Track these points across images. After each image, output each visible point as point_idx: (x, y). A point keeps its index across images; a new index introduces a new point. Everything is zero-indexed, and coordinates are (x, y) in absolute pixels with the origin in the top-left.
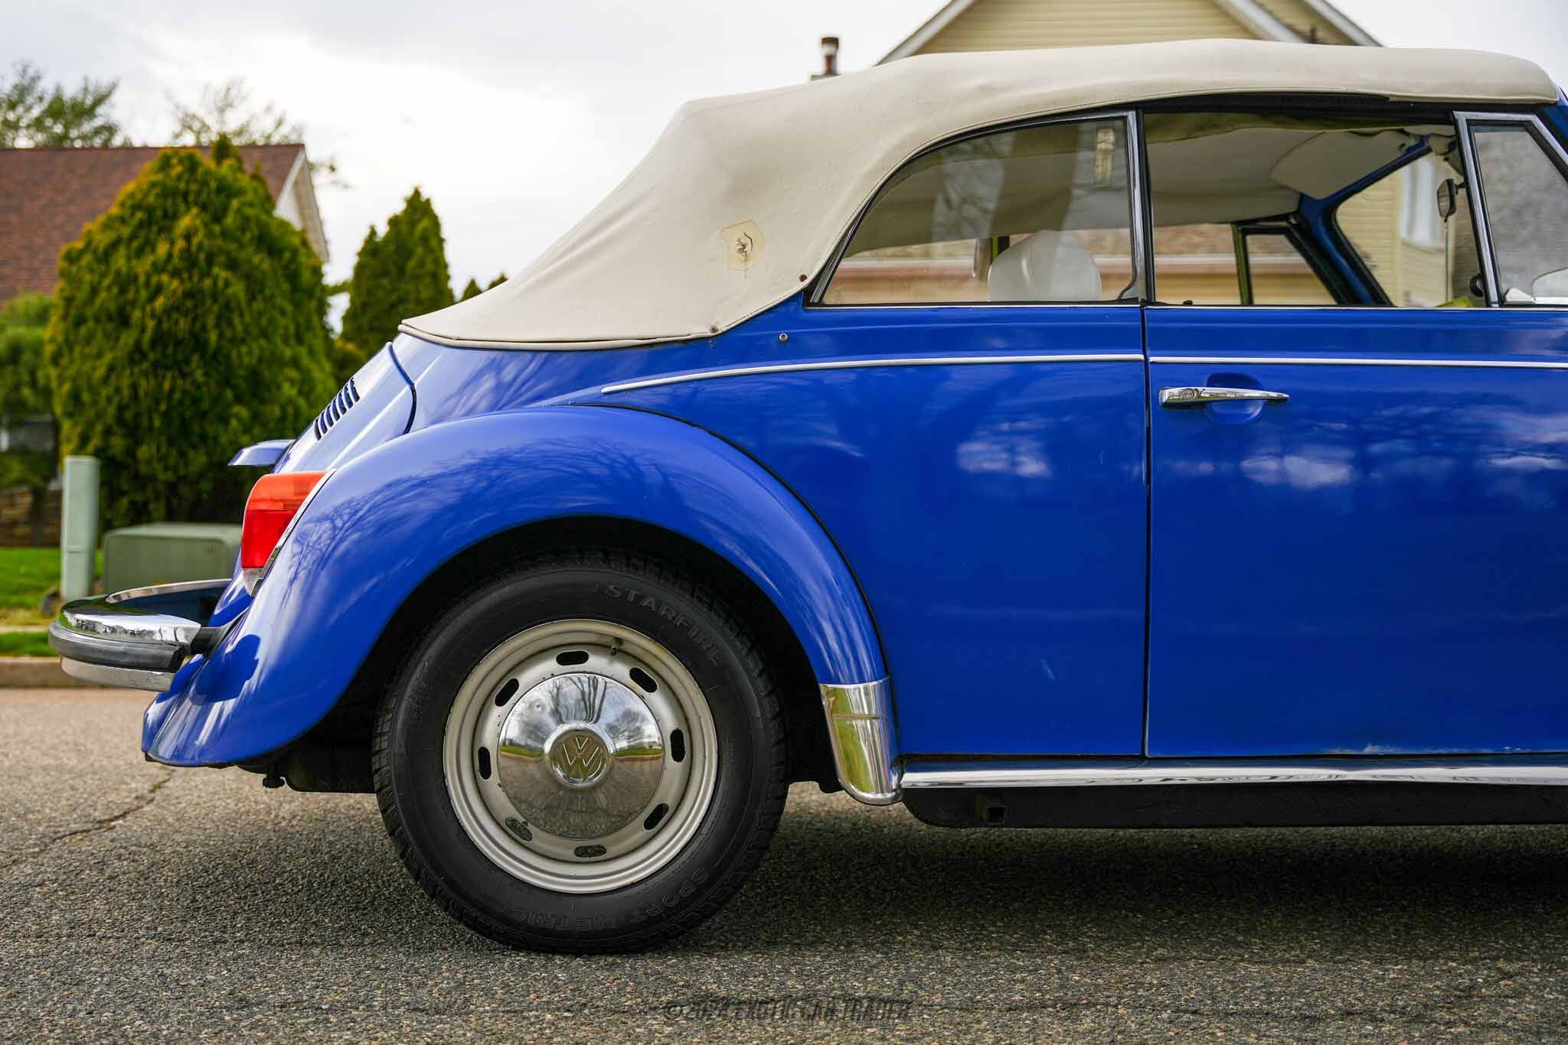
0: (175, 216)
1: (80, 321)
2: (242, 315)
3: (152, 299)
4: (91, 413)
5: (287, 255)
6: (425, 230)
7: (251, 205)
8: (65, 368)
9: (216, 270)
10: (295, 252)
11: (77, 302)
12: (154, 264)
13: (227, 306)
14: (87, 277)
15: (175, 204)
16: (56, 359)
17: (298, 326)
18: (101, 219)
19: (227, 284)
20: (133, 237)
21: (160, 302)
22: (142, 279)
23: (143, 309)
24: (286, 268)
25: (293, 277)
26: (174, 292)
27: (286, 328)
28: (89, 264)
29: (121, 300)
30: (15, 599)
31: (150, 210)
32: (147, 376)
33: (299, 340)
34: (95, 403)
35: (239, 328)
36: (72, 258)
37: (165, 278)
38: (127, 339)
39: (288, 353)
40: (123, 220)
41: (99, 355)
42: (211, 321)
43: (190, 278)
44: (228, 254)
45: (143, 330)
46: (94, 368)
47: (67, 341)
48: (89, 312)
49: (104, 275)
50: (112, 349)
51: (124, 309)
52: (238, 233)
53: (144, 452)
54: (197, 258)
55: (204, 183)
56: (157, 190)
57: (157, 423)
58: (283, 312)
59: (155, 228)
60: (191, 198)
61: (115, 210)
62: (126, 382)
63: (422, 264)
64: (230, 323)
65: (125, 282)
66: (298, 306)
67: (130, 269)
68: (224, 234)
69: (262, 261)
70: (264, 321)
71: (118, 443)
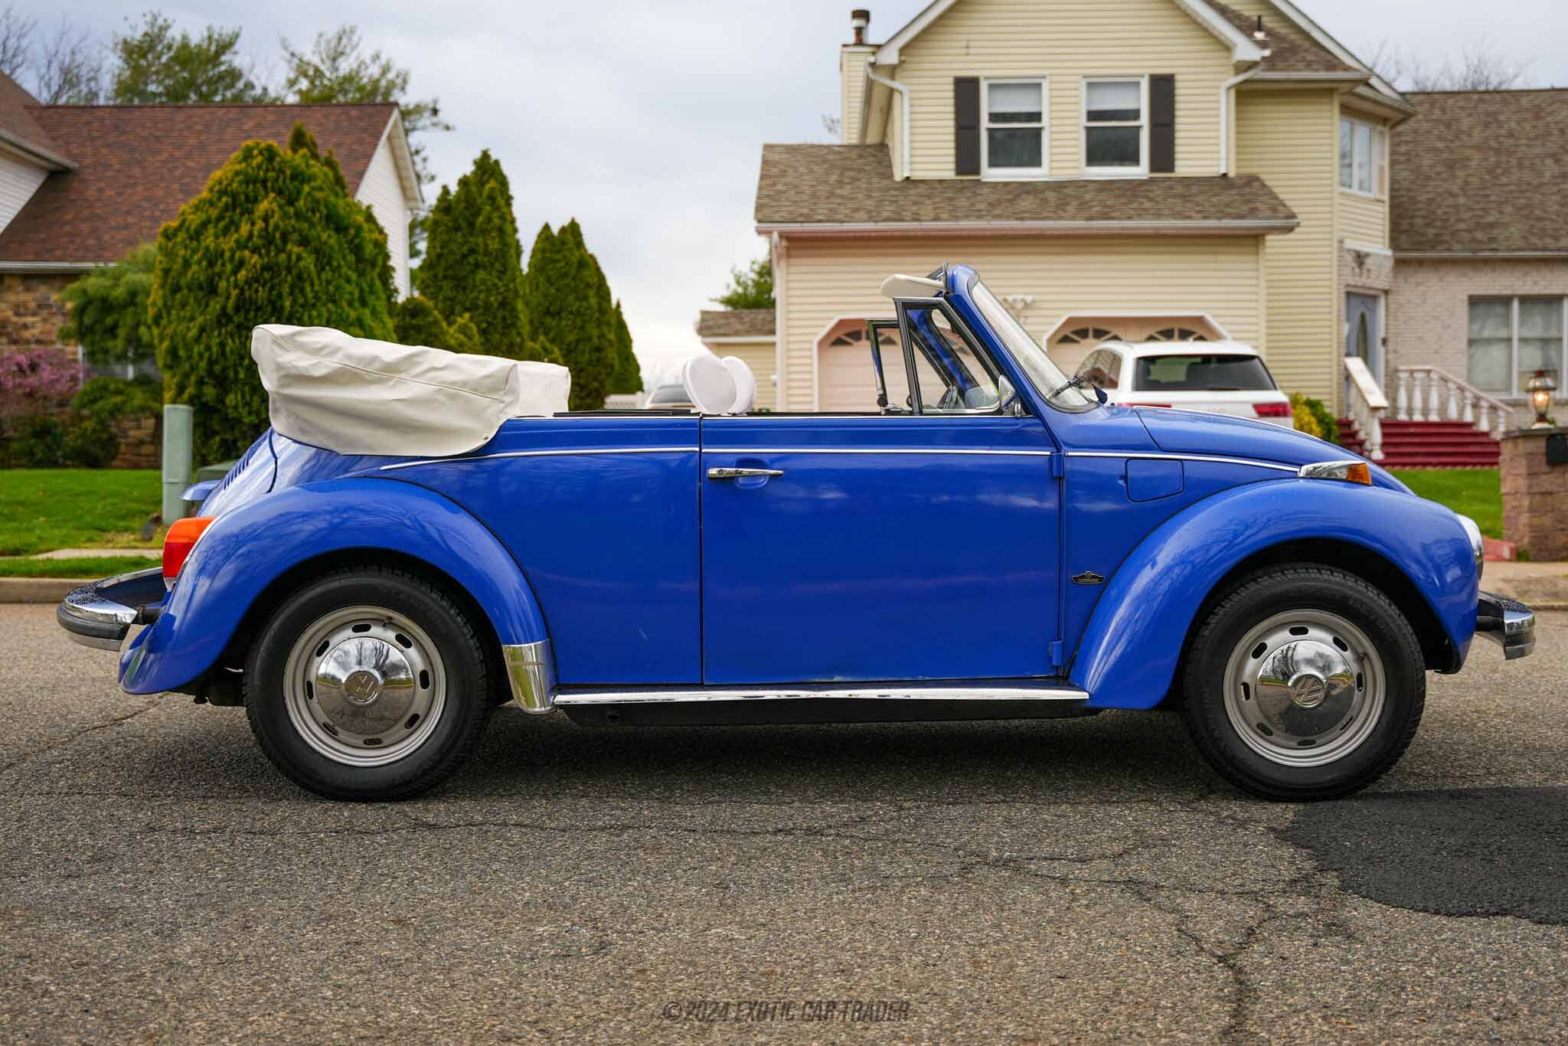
0: (255, 200)
1: (176, 289)
2: (312, 285)
3: (235, 272)
4: (187, 366)
5: (352, 232)
6: (492, 189)
7: (321, 189)
8: (164, 329)
9: (289, 247)
10: (359, 228)
11: (173, 273)
12: (237, 241)
13: (300, 277)
14: (182, 252)
15: (255, 190)
16: (157, 319)
17: (362, 291)
18: (194, 201)
19: (299, 258)
20: (220, 218)
21: (242, 274)
22: (227, 255)
23: (228, 281)
24: (352, 241)
25: (357, 249)
26: (254, 266)
27: (351, 294)
28: (183, 241)
29: (210, 271)
30: (122, 524)
31: (234, 196)
32: (232, 336)
33: (364, 303)
34: (190, 358)
35: (310, 295)
36: (168, 235)
37: (247, 253)
38: (215, 305)
39: (353, 314)
40: (212, 204)
41: (192, 319)
42: (286, 290)
43: (268, 254)
44: (300, 232)
45: (228, 298)
46: (188, 329)
47: (165, 304)
48: (183, 282)
49: (195, 251)
50: (202, 313)
51: (212, 280)
52: (310, 214)
53: (231, 399)
54: (274, 237)
55: (281, 171)
56: (241, 177)
57: (242, 376)
58: (348, 281)
59: (238, 211)
60: (269, 184)
61: (205, 194)
62: (215, 341)
63: (490, 220)
64: (302, 291)
65: (213, 259)
66: (361, 274)
67: (217, 245)
68: (298, 215)
69: (330, 236)
70: (331, 288)
71: (210, 392)
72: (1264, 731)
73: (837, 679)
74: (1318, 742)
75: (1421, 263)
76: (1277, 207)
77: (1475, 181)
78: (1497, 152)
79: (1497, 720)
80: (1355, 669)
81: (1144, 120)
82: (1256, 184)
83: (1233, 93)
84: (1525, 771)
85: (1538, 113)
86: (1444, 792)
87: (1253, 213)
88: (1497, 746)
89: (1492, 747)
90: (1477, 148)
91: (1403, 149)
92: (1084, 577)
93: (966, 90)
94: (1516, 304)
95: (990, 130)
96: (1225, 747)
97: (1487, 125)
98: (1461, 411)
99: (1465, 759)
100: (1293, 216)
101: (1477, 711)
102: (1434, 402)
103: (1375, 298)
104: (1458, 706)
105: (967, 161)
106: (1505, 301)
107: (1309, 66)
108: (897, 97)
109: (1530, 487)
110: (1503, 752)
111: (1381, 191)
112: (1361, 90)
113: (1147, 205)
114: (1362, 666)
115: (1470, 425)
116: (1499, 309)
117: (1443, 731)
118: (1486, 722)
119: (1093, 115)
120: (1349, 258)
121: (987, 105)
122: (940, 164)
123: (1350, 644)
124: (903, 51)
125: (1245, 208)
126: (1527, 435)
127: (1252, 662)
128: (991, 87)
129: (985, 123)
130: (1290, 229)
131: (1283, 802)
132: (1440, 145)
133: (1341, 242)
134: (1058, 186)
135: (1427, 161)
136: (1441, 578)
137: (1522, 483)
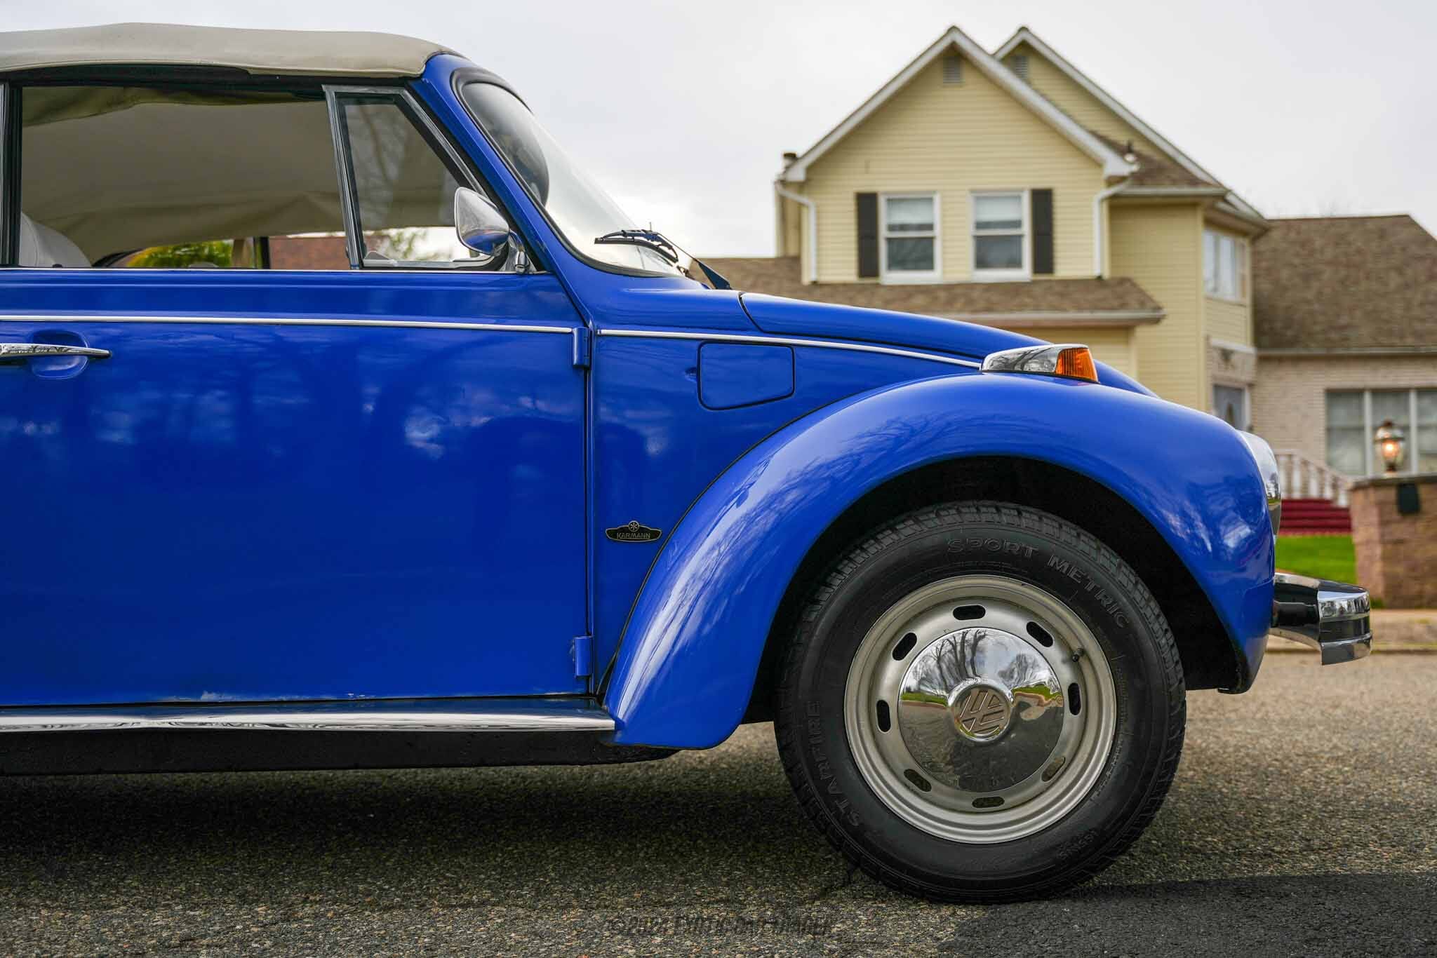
72: (916, 781)
73: (206, 697)
74: (1008, 801)
75: (1280, 360)
76: (1144, 300)
77: (1327, 291)
78: (1348, 266)
79: (1330, 766)
80: (1067, 676)
81: (1026, 230)
82: (1128, 285)
83: (1105, 206)
84: (1366, 845)
85: (1382, 234)
86: (1227, 883)
87: (1123, 306)
88: (1326, 804)
89: (1318, 805)
90: (1329, 263)
91: (1264, 264)
92: (624, 530)
93: (867, 205)
94: (1367, 399)
95: (889, 240)
96: (848, 809)
97: (1337, 244)
98: (1322, 489)
99: (1274, 825)
100: (1158, 308)
101: (1305, 754)
102: (1297, 482)
103: (1240, 391)
104: (1281, 748)
105: (868, 266)
106: (1358, 393)
107: (1174, 182)
108: (805, 211)
109: (1382, 535)
110: (1333, 814)
111: (1244, 295)
112: (1222, 205)
113: (1027, 300)
114: (1078, 670)
115: (1328, 502)
116: (1355, 401)
117: (1252, 781)
118: (1315, 769)
119: (980, 225)
120: (1216, 355)
121: (885, 218)
122: (844, 269)
123: (1058, 633)
124: (810, 169)
125: (1116, 303)
126: (1377, 484)
127: (893, 666)
128: (890, 201)
129: (883, 233)
130: (1156, 321)
131: (948, 903)
132: (1296, 261)
133: (1208, 338)
134: (949, 287)
135: (1285, 274)
136: (1216, 537)
137: (1374, 532)
